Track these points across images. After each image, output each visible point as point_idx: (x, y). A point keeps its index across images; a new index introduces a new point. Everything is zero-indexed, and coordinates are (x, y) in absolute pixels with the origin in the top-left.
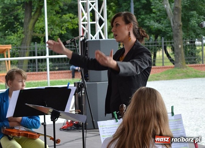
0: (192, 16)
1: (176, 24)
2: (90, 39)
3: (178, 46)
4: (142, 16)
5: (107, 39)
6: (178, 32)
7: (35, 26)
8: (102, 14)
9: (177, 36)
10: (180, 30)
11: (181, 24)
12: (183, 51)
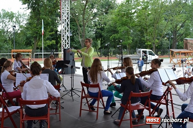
1: (83, 45)
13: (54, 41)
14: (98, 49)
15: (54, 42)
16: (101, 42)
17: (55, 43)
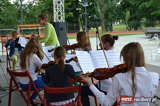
0: (109, 14)
1: (102, 17)
2: (58, 22)
3: (103, 25)
4: (93, 14)
5: (64, 21)
6: (103, 20)
7: (52, 17)
8: (63, 13)
9: (102, 21)
10: (103, 19)
11: (104, 17)
12: (105, 27)
13: (72, 13)
14: (128, 21)
15: (71, 15)
16: (130, 12)
17: (73, 15)
